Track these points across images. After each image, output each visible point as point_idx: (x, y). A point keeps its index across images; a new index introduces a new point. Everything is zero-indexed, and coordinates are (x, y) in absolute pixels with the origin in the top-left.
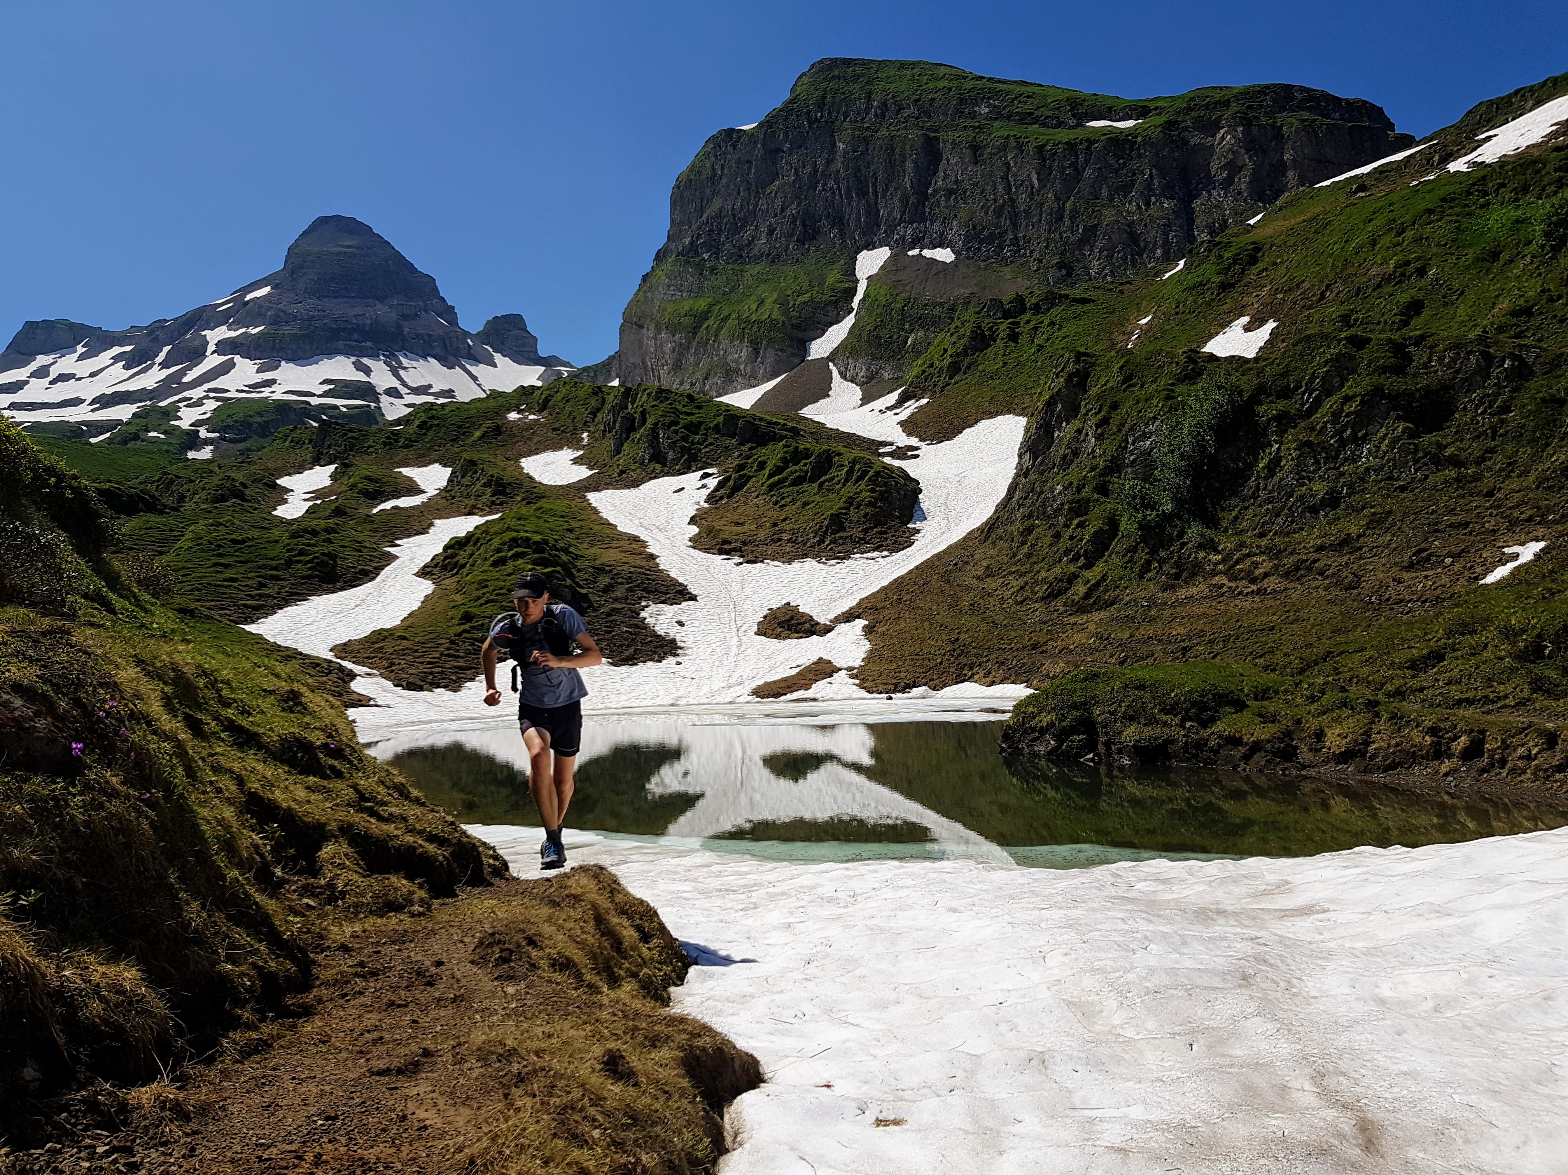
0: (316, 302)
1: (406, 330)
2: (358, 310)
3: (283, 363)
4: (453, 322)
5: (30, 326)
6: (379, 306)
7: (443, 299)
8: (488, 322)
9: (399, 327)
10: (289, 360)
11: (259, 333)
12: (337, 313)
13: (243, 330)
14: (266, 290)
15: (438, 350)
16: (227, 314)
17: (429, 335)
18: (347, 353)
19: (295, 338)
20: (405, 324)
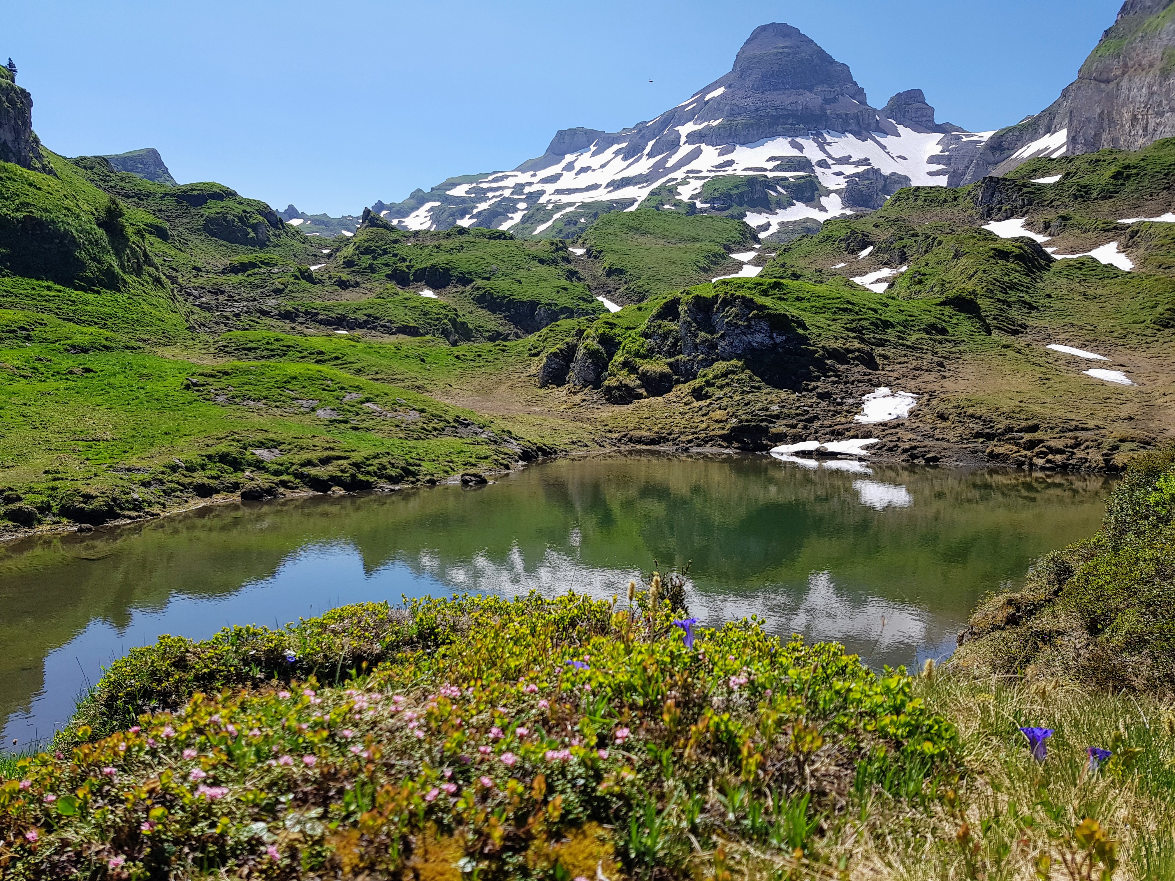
0: (760, 95)
1: (829, 112)
2: (792, 99)
3: (738, 147)
4: (863, 102)
5: (561, 134)
6: (808, 94)
7: (856, 84)
8: (892, 99)
9: (823, 110)
10: (742, 144)
11: (719, 124)
12: (777, 103)
13: (706, 124)
14: (720, 91)
15: (854, 127)
16: (693, 112)
17: (847, 115)
18: (784, 135)
19: (747, 126)
20: (827, 107)
